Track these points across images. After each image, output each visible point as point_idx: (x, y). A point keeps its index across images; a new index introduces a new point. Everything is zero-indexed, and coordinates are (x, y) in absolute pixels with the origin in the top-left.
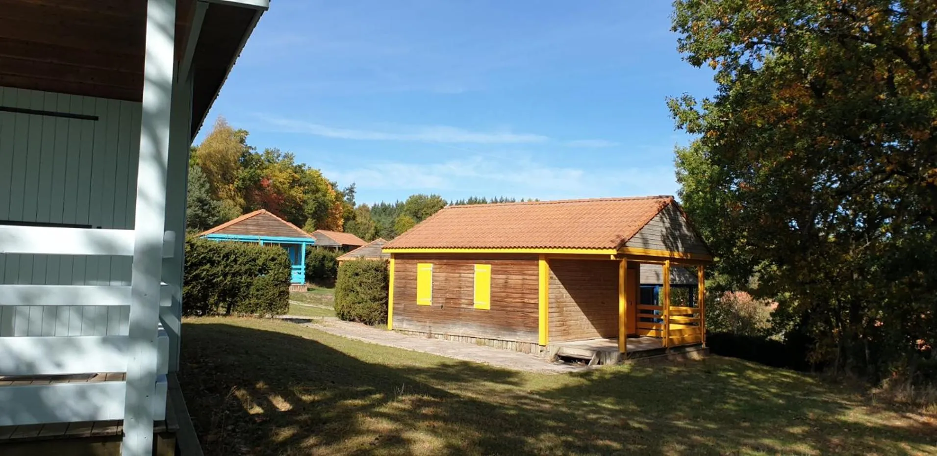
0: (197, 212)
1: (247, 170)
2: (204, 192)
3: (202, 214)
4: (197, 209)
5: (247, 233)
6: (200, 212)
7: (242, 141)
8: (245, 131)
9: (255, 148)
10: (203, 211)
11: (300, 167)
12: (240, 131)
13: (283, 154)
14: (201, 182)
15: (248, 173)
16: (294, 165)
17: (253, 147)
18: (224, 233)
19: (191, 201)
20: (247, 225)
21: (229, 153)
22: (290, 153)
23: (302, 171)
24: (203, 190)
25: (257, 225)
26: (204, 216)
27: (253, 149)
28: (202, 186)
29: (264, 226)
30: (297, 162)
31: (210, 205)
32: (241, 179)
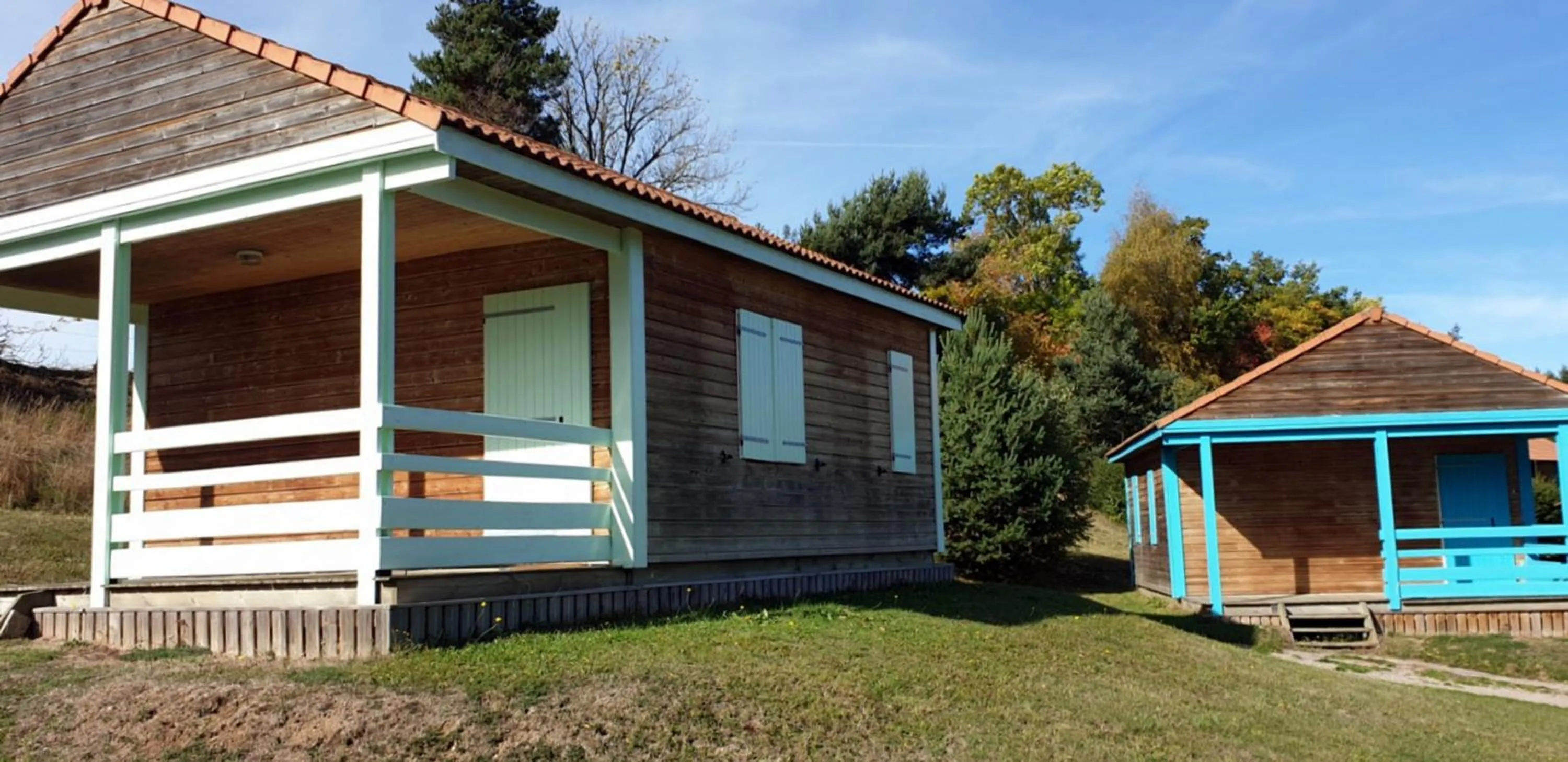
0: (1116, 403)
1: (1220, 303)
2: (1127, 351)
3: (1128, 408)
4: (1113, 394)
5: (1319, 406)
6: (1122, 401)
7: (1196, 241)
8: (1199, 220)
9: (1229, 254)
10: (1130, 398)
11: (1336, 294)
12: (1189, 222)
13: (1291, 270)
14: (1117, 325)
15: (1221, 309)
16: (1321, 292)
17: (1224, 254)
18: (1230, 413)
19: (1098, 375)
20: (1313, 374)
21: (1172, 269)
22: (1308, 264)
23: (1343, 303)
24: (1124, 345)
25: (1355, 371)
26: (1133, 410)
27: (1223, 259)
28: (1119, 335)
29: (1383, 373)
30: (1325, 285)
31: (1147, 382)
32: (1204, 324)
